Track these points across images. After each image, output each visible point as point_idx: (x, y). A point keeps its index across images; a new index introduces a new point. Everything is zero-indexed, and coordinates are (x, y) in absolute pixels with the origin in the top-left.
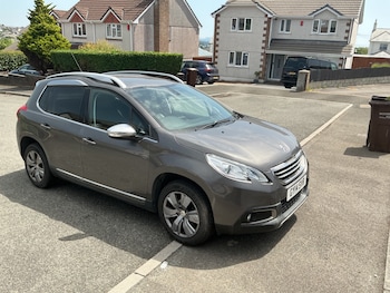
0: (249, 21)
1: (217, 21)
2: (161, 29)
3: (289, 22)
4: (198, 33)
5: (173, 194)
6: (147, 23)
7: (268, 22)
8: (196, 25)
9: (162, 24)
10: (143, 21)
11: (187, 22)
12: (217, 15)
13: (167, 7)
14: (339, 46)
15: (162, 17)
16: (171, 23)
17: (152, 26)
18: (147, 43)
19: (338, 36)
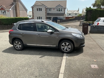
0: (41, 9)
1: (33, 9)
2: (17, 11)
3: (51, 9)
4: (27, 12)
5: (64, 43)
6: (13, 10)
7: (46, 9)
8: (26, 10)
9: (18, 10)
10: (12, 9)
11: (24, 9)
12: (33, 7)
13: (19, 5)
14: (63, 14)
15: (17, 8)
16: (20, 10)
17: (15, 11)
18: (14, 15)
19: (62, 12)
